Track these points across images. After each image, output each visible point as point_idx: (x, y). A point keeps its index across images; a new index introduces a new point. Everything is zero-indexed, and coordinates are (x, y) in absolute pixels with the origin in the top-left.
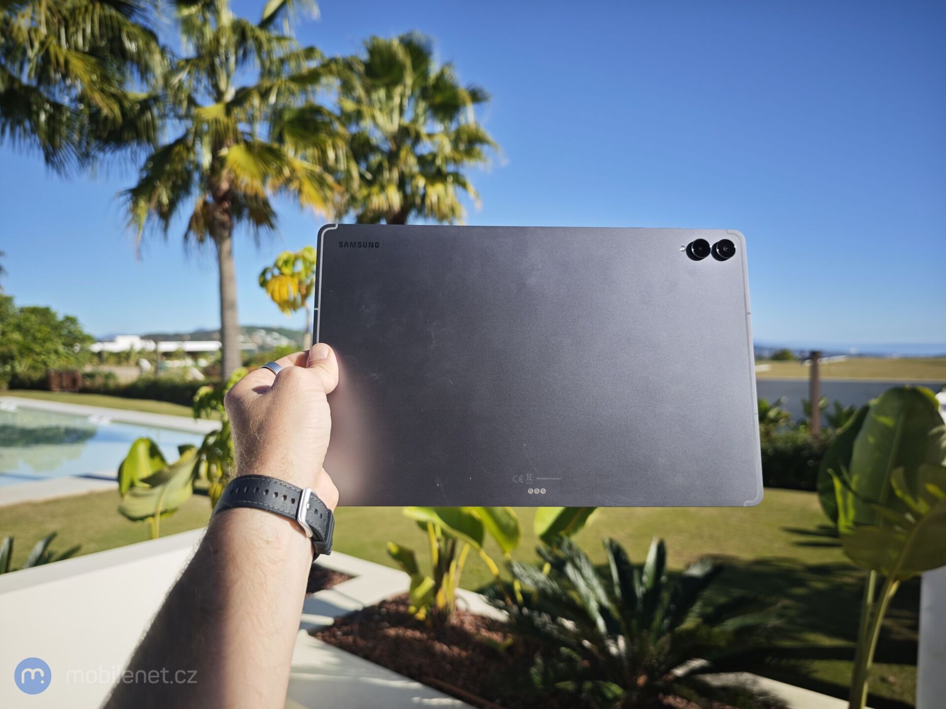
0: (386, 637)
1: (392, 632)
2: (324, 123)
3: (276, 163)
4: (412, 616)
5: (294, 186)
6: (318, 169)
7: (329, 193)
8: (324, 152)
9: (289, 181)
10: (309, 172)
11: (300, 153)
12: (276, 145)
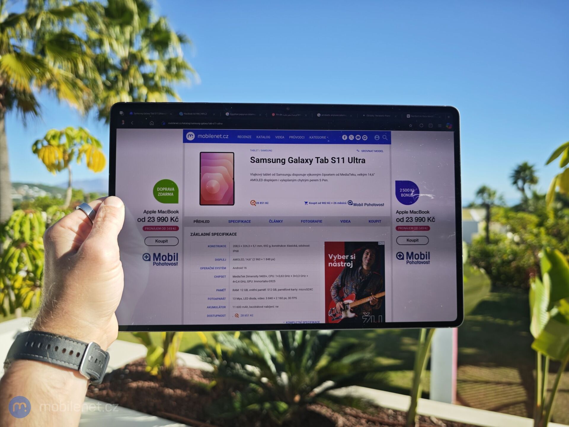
0: (130, 389)
1: (134, 385)
2: (75, 45)
3: (39, 70)
4: (148, 373)
5: (54, 86)
6: (71, 76)
7: (80, 93)
8: (76, 65)
9: (49, 83)
10: (64, 77)
11: (58, 64)
12: (39, 57)
